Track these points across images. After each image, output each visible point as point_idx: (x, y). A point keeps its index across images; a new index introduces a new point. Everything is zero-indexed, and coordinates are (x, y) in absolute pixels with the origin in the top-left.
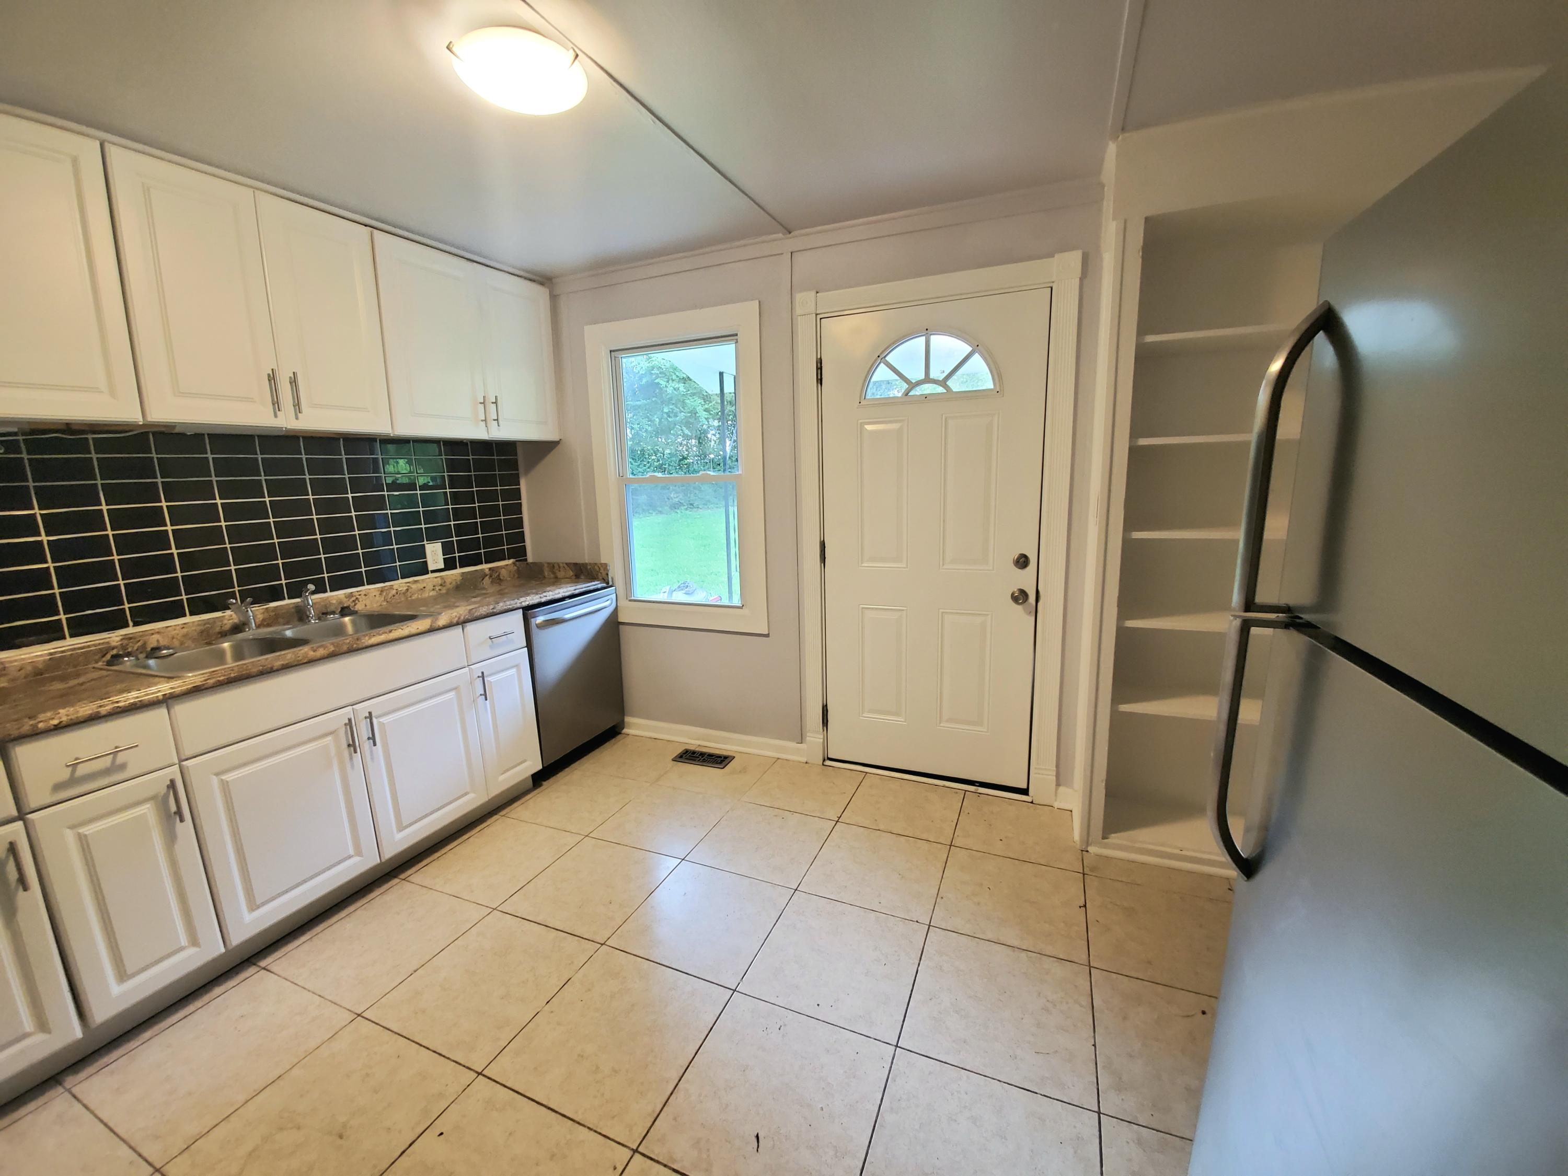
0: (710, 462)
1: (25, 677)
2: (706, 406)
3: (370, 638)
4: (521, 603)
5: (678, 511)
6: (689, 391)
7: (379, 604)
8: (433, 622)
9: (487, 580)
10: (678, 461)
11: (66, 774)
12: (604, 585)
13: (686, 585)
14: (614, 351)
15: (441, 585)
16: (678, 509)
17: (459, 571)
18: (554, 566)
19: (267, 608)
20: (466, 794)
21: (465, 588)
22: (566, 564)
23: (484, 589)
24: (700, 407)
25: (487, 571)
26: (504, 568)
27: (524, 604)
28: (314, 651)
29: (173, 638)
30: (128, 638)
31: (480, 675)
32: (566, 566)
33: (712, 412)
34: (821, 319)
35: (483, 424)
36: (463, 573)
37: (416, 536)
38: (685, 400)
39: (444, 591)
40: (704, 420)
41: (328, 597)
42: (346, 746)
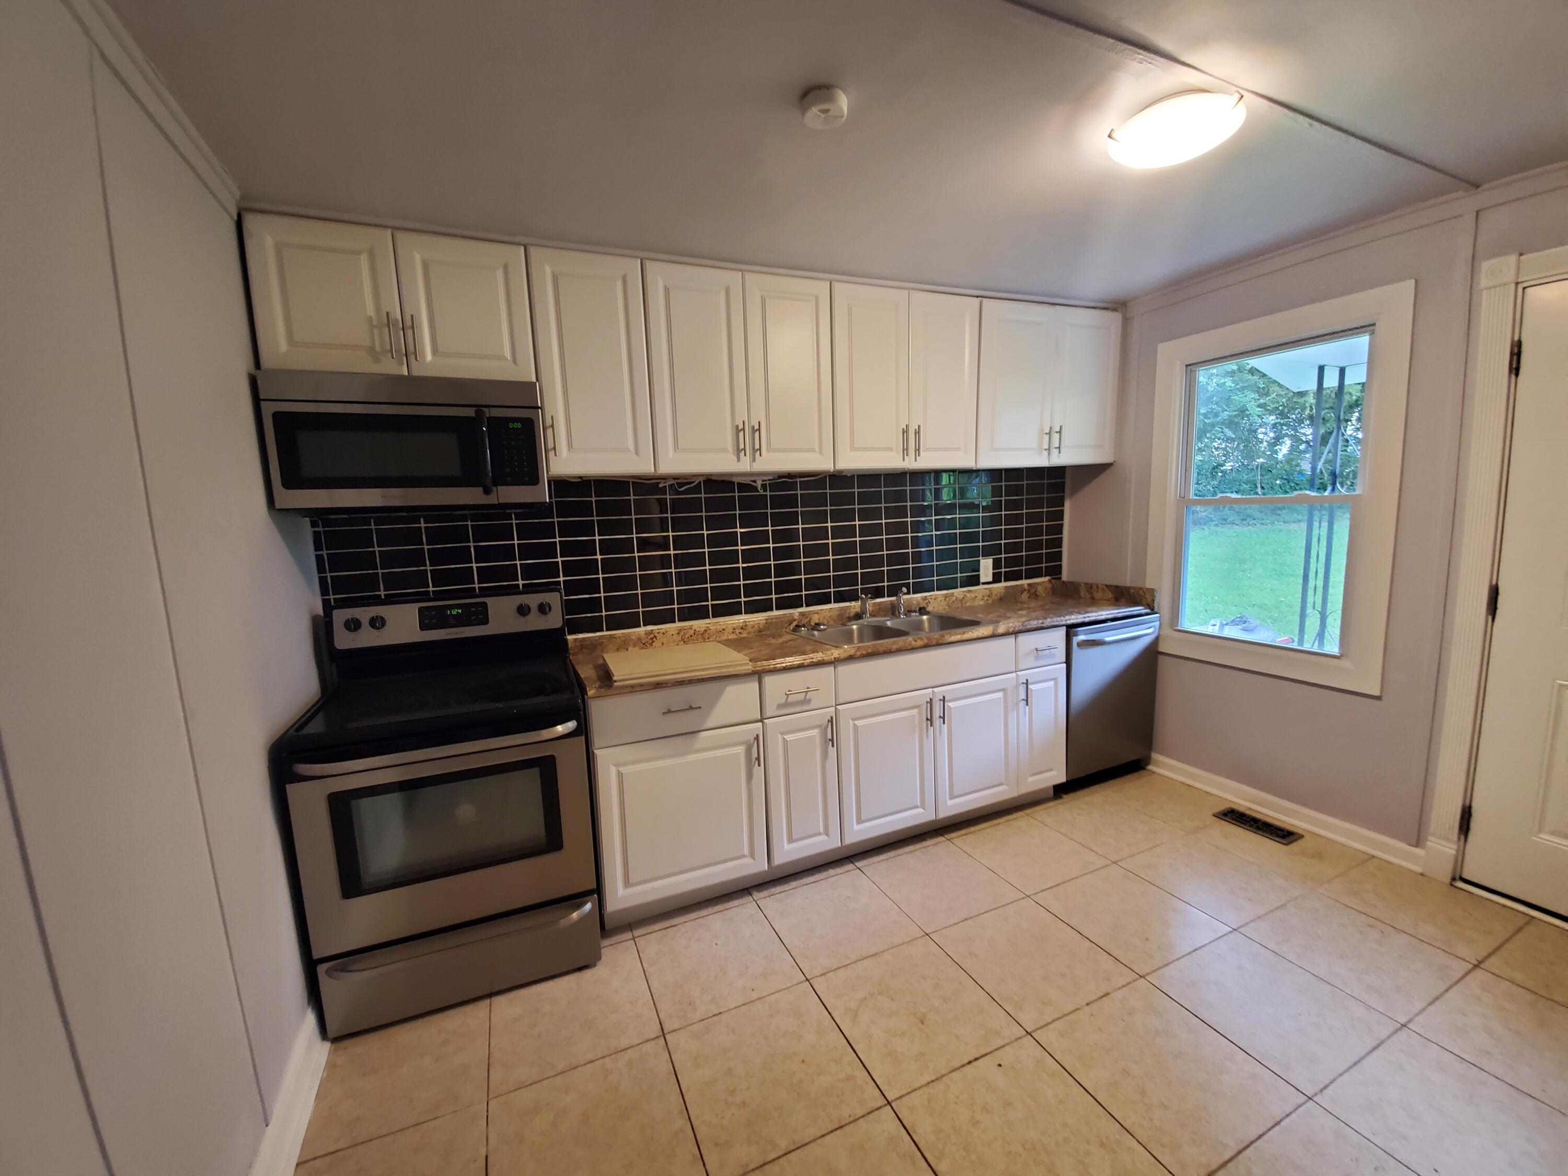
0: (1257, 468)
1: (754, 632)
2: (1262, 401)
3: (950, 636)
4: (1066, 621)
5: (1206, 528)
6: (1238, 384)
7: (943, 608)
8: (994, 629)
9: (1025, 596)
10: (1211, 468)
11: (783, 701)
12: (1148, 611)
13: (1244, 619)
14: (1190, 365)
15: (989, 596)
16: (1205, 524)
17: (1003, 584)
18: (1091, 587)
19: (874, 603)
20: (1001, 784)
21: (1008, 602)
22: (1106, 585)
23: (1022, 603)
24: (1253, 403)
25: (1026, 586)
26: (1041, 585)
27: (1069, 622)
28: (915, 641)
29: (824, 617)
30: (802, 614)
31: (1025, 681)
32: (1104, 587)
33: (1269, 408)
34: (1524, 288)
35: (1046, 453)
36: (1006, 587)
37: (974, 552)
38: (1230, 396)
39: (990, 602)
40: (1256, 418)
41: (911, 599)
42: (925, 719)
